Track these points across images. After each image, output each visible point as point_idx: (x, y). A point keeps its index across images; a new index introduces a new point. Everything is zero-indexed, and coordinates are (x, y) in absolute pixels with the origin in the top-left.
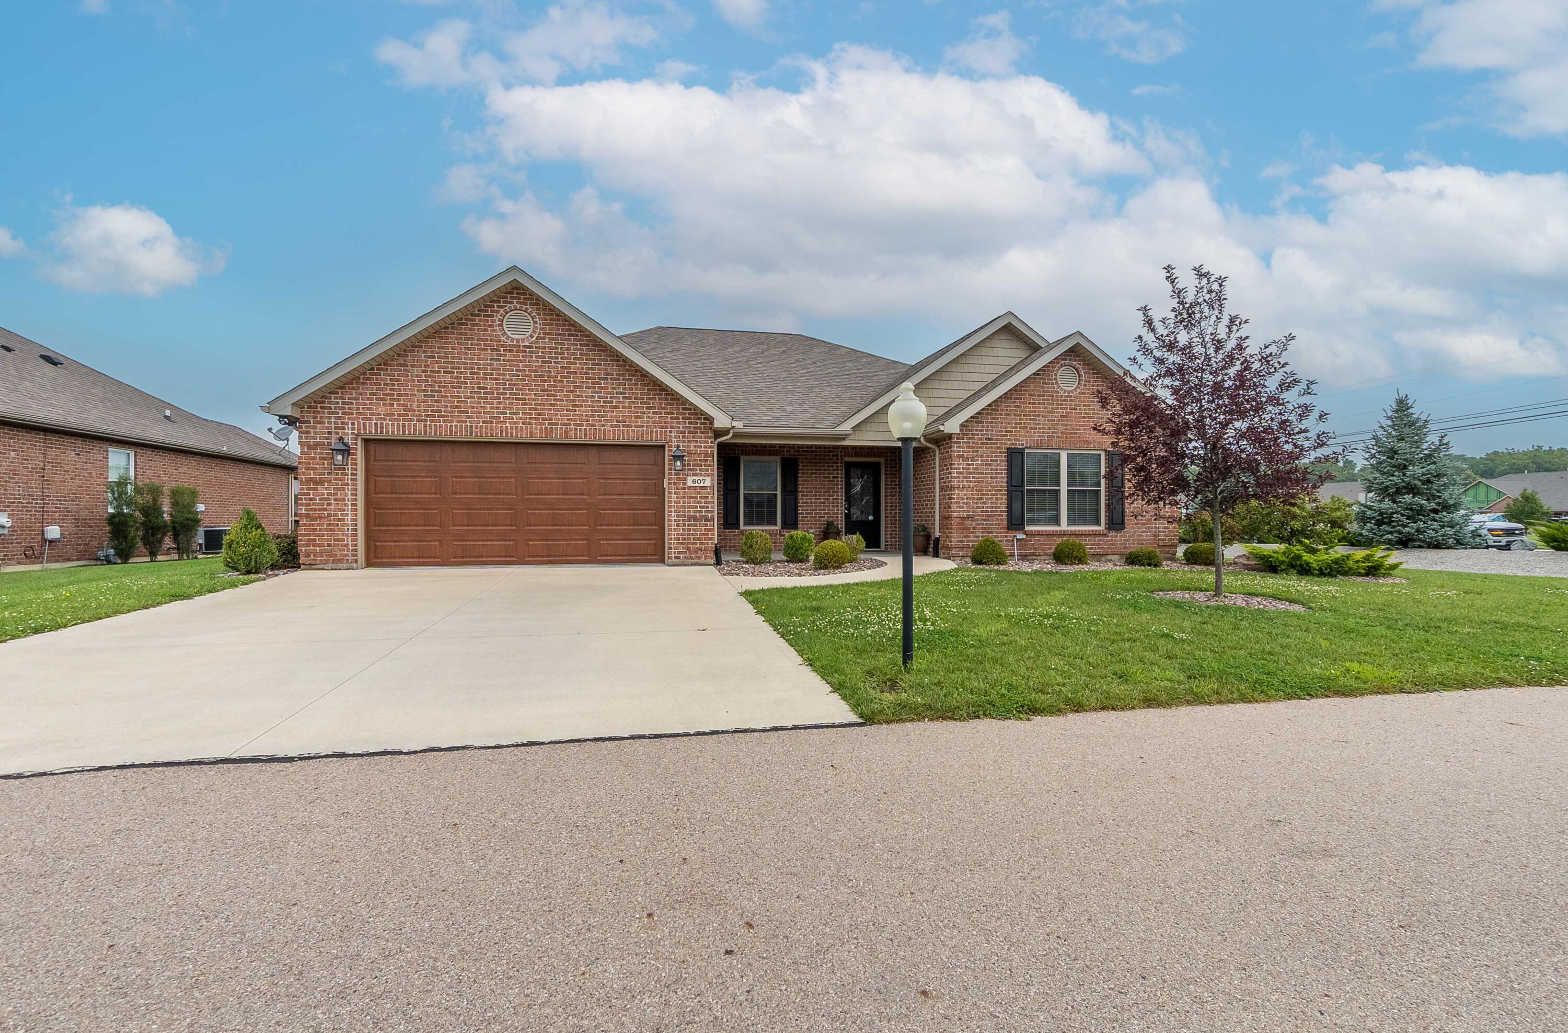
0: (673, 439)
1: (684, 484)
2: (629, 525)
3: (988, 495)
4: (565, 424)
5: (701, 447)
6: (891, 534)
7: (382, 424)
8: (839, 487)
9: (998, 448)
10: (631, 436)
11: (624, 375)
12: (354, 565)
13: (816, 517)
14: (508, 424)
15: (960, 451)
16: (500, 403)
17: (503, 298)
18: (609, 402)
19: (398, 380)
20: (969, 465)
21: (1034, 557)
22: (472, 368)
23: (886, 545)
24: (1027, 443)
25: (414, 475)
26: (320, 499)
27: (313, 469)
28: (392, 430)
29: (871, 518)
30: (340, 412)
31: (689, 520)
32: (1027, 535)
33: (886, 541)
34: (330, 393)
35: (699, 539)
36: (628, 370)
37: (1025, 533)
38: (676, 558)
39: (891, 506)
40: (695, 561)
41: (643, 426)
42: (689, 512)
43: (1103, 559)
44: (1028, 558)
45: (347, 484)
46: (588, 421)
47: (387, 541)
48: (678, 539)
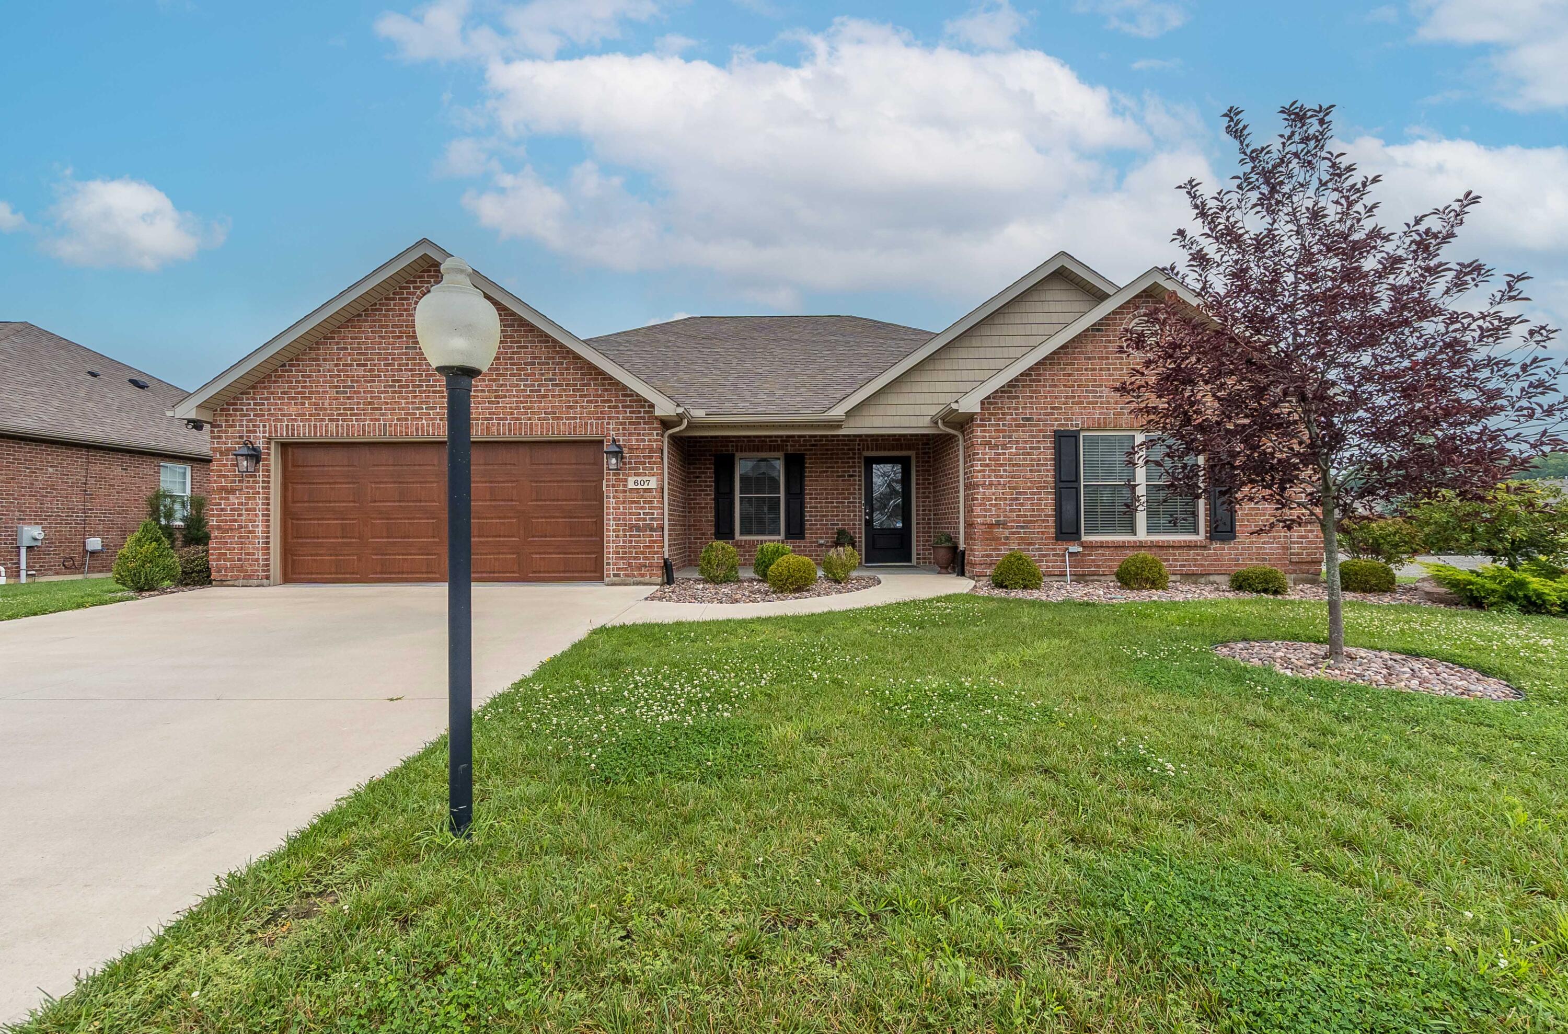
0: (612, 433)
1: (625, 486)
2: (565, 536)
3: (1026, 493)
4: (487, 419)
5: (645, 441)
6: (924, 545)
7: (293, 425)
8: (857, 487)
9: (1040, 431)
10: (562, 430)
11: (553, 358)
12: (265, 581)
13: (827, 525)
14: (424, 421)
15: (985, 437)
16: (415, 397)
17: (420, 277)
18: (536, 391)
19: (309, 376)
20: (999, 454)
21: (1096, 578)
22: (387, 359)
23: (918, 559)
24: (1083, 423)
25: (331, 481)
26: (231, 510)
27: (225, 476)
28: (304, 431)
29: (899, 525)
30: (252, 414)
31: (631, 529)
32: (1084, 547)
33: (918, 554)
34: (242, 394)
35: (643, 553)
36: (558, 353)
37: (1083, 545)
38: (615, 575)
39: (923, 510)
40: (639, 579)
41: (575, 418)
42: (631, 519)
43: (1203, 580)
44: (1088, 578)
45: (258, 493)
46: (512, 414)
47: (304, 555)
48: (618, 553)
